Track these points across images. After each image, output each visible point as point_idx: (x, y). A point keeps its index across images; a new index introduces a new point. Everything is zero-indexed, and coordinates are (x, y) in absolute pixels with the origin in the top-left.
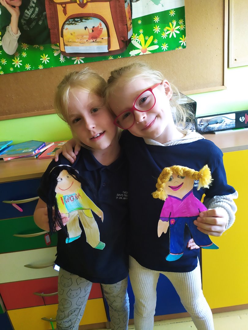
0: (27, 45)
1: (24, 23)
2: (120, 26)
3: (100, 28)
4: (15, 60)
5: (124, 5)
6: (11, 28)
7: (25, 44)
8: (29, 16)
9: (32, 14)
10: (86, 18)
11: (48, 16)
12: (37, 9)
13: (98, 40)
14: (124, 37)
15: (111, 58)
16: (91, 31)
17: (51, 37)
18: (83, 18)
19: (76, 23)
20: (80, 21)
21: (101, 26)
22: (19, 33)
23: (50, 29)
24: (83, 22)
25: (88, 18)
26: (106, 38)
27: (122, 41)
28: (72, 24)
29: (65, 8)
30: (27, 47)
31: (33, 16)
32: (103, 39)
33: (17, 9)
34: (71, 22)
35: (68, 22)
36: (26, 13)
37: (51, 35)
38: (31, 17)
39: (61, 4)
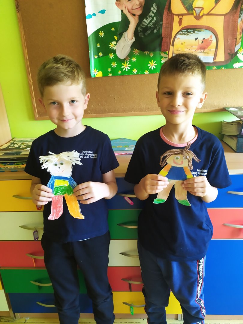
0: (138, 51)
1: (140, 31)
2: (230, 40)
3: (210, 40)
4: (124, 64)
5: (238, 20)
6: (127, 34)
7: (136, 49)
8: (146, 25)
9: (149, 23)
10: (199, 30)
11: (164, 25)
12: (155, 19)
13: (206, 51)
14: (231, 50)
15: (214, 68)
16: (201, 42)
17: (162, 45)
18: (196, 30)
19: (188, 34)
20: (193, 32)
21: (211, 39)
22: (134, 40)
23: (163, 37)
24: (195, 33)
25: (201, 30)
26: (214, 49)
27: (229, 53)
28: (184, 34)
29: (181, 19)
30: (138, 53)
31: (150, 25)
32: (210, 50)
33: (137, 18)
34: (183, 32)
35: (181, 32)
36: (144, 22)
37: (163, 44)
38: (148, 26)
39: (178, 15)
